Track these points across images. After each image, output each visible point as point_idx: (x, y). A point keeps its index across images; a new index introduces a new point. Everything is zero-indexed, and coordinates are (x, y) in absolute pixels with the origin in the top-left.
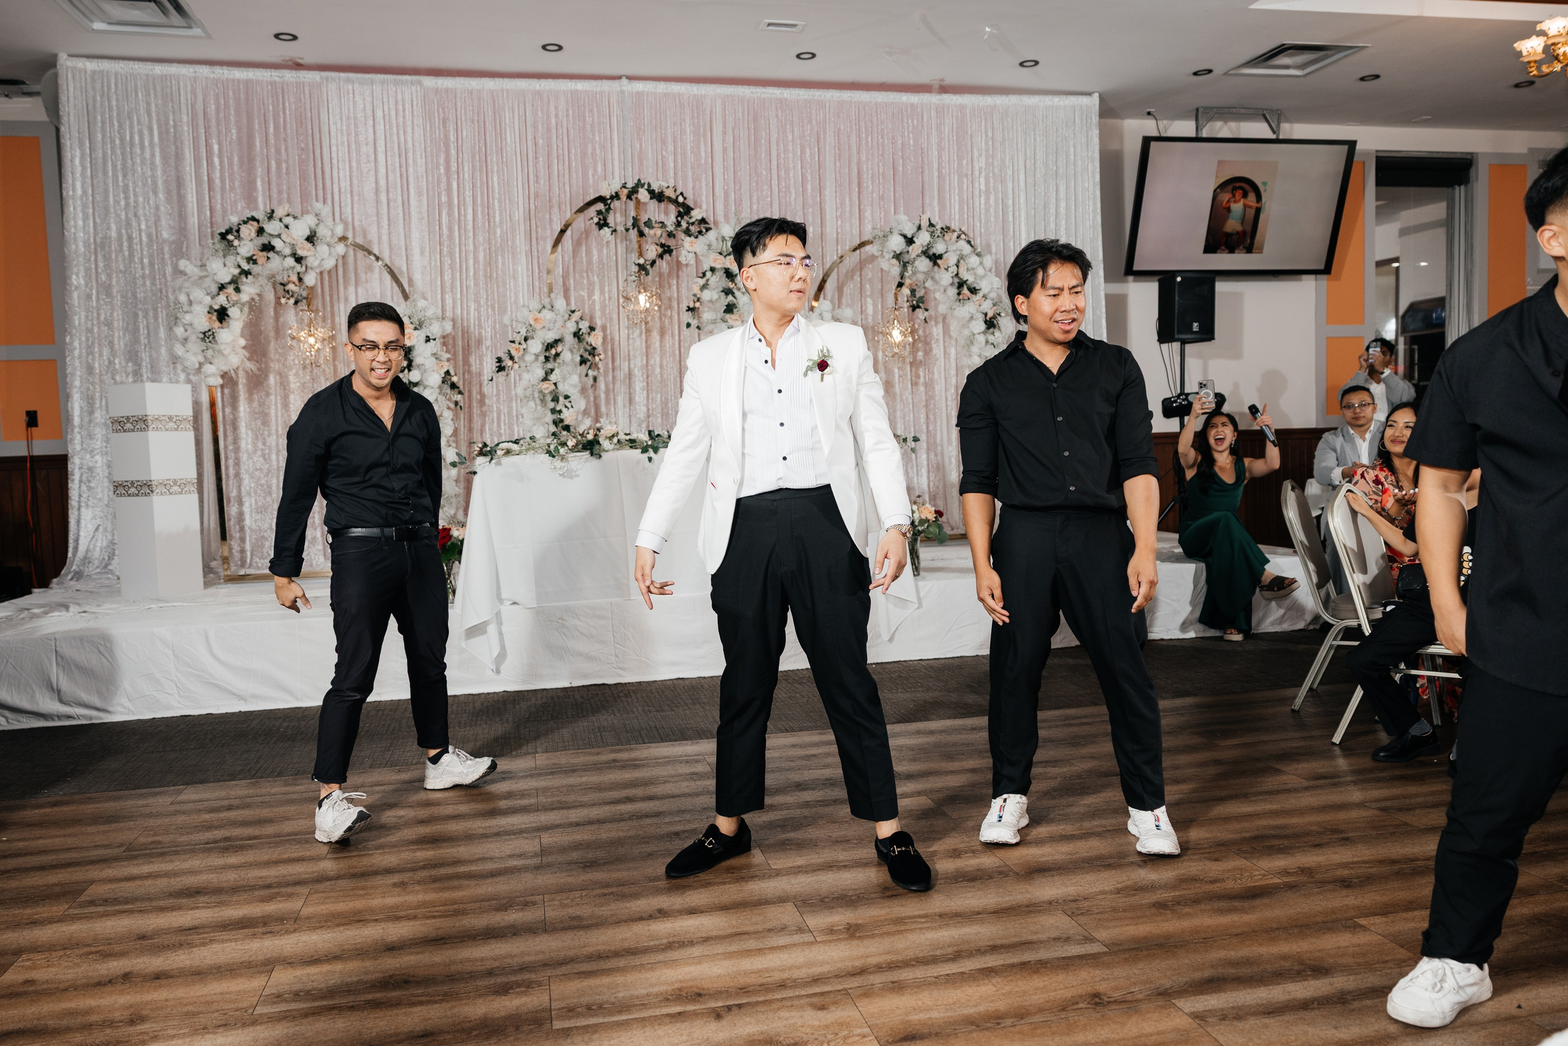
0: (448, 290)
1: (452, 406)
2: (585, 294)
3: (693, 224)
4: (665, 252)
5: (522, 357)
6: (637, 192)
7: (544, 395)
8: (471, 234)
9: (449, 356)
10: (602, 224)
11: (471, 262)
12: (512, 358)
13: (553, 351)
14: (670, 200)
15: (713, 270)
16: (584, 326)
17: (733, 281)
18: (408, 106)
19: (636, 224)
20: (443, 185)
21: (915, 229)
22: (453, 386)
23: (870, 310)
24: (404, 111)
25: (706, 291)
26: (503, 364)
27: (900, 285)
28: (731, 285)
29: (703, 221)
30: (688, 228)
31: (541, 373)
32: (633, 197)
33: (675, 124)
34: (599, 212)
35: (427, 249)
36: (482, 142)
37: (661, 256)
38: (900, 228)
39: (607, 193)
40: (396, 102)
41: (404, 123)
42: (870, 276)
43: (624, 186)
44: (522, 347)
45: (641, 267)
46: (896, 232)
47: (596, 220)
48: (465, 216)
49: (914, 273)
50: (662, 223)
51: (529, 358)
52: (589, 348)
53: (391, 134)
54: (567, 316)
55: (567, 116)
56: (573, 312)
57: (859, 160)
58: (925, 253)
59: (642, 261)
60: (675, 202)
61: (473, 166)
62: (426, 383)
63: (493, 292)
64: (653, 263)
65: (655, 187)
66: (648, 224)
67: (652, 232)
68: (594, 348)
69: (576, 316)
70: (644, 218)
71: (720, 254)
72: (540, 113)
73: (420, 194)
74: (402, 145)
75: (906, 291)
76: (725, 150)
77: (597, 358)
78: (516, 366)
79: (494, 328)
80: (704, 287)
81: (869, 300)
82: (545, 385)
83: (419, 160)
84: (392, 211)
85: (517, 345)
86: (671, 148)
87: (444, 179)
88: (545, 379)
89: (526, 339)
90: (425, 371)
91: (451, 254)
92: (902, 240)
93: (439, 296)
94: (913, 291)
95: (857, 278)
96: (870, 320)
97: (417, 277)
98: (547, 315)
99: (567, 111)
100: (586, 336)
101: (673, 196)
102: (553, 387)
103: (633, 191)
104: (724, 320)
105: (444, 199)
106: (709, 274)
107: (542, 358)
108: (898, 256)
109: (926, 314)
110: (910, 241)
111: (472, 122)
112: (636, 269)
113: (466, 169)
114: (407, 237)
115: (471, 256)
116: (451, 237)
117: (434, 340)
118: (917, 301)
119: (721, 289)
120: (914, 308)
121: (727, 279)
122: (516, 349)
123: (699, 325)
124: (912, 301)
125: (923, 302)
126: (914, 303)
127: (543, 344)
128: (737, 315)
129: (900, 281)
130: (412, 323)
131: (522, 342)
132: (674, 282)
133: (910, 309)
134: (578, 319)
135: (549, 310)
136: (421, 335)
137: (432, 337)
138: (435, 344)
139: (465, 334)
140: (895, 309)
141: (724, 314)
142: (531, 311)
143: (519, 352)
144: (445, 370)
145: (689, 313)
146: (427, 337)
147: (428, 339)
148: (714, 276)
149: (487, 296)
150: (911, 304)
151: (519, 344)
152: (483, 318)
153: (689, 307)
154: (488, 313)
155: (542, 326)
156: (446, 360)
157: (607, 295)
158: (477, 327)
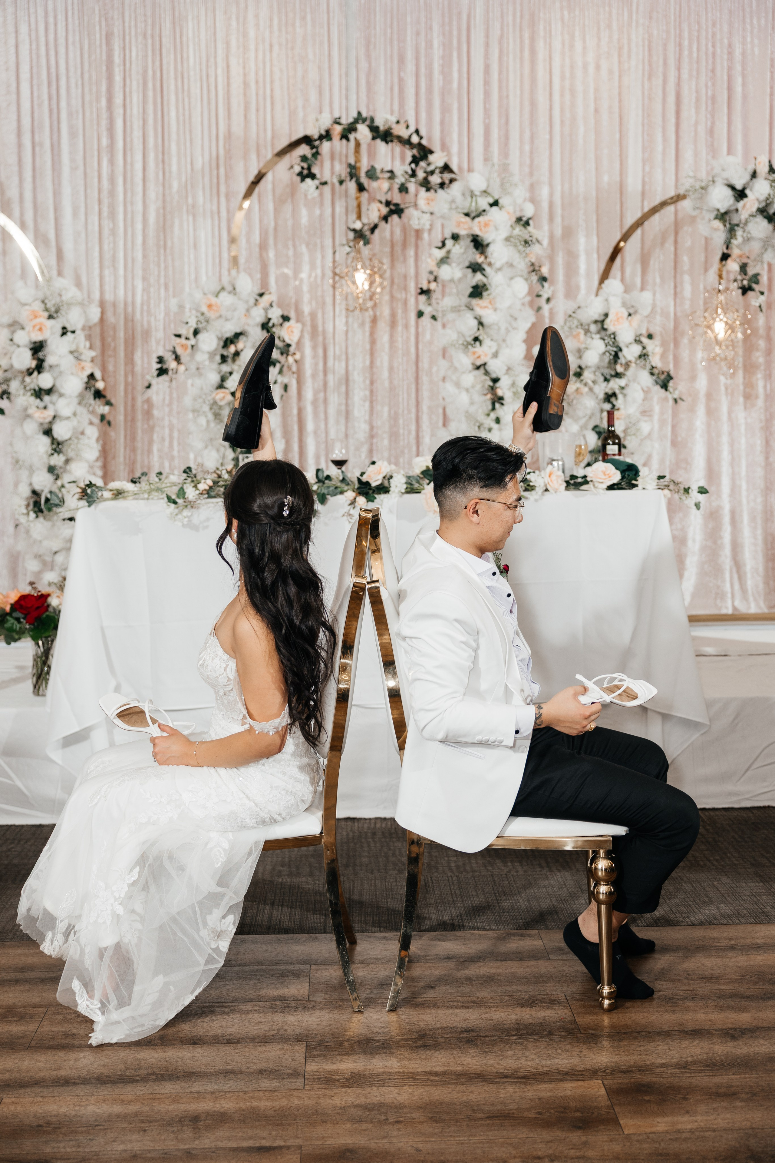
0: (107, 263)
1: (96, 420)
3: (432, 173)
4: (392, 212)
5: (192, 356)
6: (355, 130)
7: (220, 408)
8: (139, 189)
9: (93, 354)
10: (307, 174)
11: (139, 226)
12: (177, 358)
13: (232, 349)
14: (400, 140)
15: (455, 237)
16: (275, 315)
17: (482, 253)
18: (61, 17)
19: (353, 172)
20: (104, 123)
21: (748, 177)
22: (98, 394)
23: (687, 290)
24: (56, 25)
25: (445, 268)
26: (165, 367)
27: (725, 257)
28: (480, 259)
29: (446, 168)
30: (426, 179)
31: (215, 378)
32: (352, 136)
33: (418, 34)
34: (304, 158)
35: (82, 210)
36: (158, 63)
37: (385, 218)
38: (725, 175)
39: (314, 132)
40: (46, 13)
41: (56, 40)
42: (689, 243)
43: (337, 122)
44: (191, 343)
45: (359, 235)
46: (720, 182)
47: (297, 169)
48: (132, 164)
49: (748, 240)
50: (391, 172)
51: (201, 357)
52: (280, 344)
53: (38, 57)
54: (252, 301)
55: (271, 26)
56: (261, 295)
57: (679, 78)
58: (762, 211)
59: (358, 225)
60: (407, 142)
61: (145, 96)
62: (62, 391)
63: (166, 267)
64: (374, 228)
65: (380, 122)
66: (372, 174)
67: (375, 184)
68: (289, 346)
69: (265, 301)
70: (364, 166)
71: (467, 215)
72: (234, 23)
73: (73, 135)
74: (53, 70)
75: (733, 266)
76: (487, 69)
77: (290, 359)
78: (182, 368)
80: (444, 261)
81: (687, 278)
82: (221, 393)
83: (73, 90)
84: (38, 158)
85: (182, 340)
86: (410, 67)
87: (104, 115)
88: (221, 386)
89: (196, 333)
90: (61, 373)
91: (112, 215)
92: (729, 192)
93: (97, 272)
94: (743, 268)
95: (670, 246)
96: (687, 305)
97: (68, 246)
98: (226, 299)
99: (271, 20)
100: (277, 330)
101: (404, 134)
102: (230, 398)
103: (351, 128)
104: (469, 307)
105: (105, 141)
106: (449, 243)
107: (218, 358)
108: (723, 216)
109: (762, 298)
110: (741, 194)
111: (145, 36)
112: (351, 235)
113: (135, 100)
114: (57, 193)
115: (139, 218)
116: (112, 193)
117: (73, 332)
118: (750, 281)
119: (467, 264)
120: (745, 290)
121: (474, 250)
122: (182, 346)
123: (434, 313)
124: (742, 281)
125: (757, 282)
126: (745, 282)
127: (219, 339)
128: (488, 301)
129: (726, 251)
130: (47, 310)
131: (191, 335)
132: (411, 252)
133: (740, 291)
134: (268, 305)
135: (230, 293)
136: (56, 325)
137: (70, 328)
138: (75, 338)
139: (130, 324)
140: (719, 291)
141: (470, 299)
142: (205, 294)
143: (186, 349)
144: (89, 372)
145: (423, 298)
146: (64, 328)
147: (64, 331)
148: (457, 247)
149: (159, 272)
150: (740, 285)
151: (187, 339)
152: (152, 302)
153: (421, 289)
154: (159, 294)
155: (218, 315)
156: (89, 359)
157: (319, 271)
158: (145, 314)
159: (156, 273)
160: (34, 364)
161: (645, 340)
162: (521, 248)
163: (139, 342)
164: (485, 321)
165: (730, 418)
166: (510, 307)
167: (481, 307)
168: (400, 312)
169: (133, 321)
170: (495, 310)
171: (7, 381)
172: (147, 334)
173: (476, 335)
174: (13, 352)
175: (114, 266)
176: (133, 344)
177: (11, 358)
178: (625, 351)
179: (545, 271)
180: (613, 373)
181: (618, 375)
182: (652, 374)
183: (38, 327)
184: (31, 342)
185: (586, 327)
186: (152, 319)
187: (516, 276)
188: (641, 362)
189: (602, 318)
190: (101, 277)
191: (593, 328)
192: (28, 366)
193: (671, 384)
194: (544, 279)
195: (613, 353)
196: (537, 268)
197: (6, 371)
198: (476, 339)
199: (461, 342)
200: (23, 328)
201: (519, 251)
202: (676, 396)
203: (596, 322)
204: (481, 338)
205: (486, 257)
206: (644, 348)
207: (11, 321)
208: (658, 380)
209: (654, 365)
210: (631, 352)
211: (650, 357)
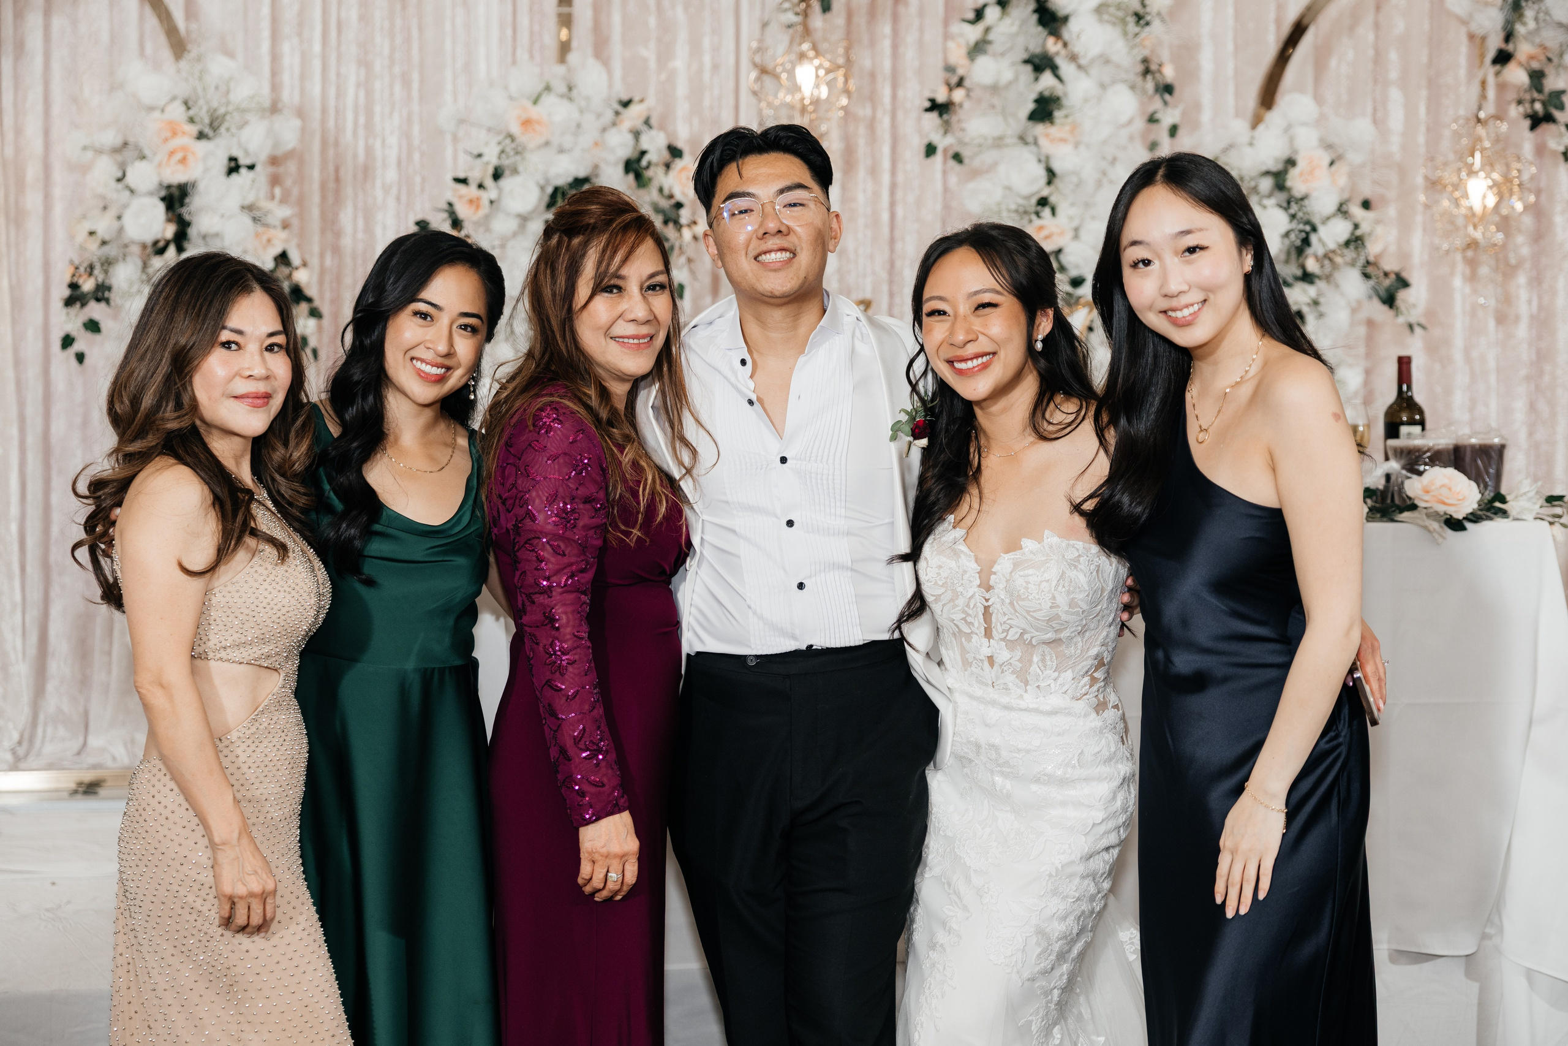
2: (649, 53)
5: (487, 221)
9: (285, 212)
12: (457, 225)
15: (1003, 2)
16: (655, 145)
17: (1055, 33)
22: (297, 295)
25: (982, 61)
27: (1503, 58)
28: (1052, 46)
44: (485, 196)
49: (1542, 25)
51: (503, 225)
52: (665, 204)
54: (609, 115)
56: (626, 104)
63: (408, 41)
68: (679, 205)
69: (634, 114)
75: (1516, 75)
77: (687, 234)
79: (407, 135)
80: (978, 48)
85: (472, 191)
89: (497, 175)
93: (265, 47)
94: (1537, 77)
95: (1365, 32)
96: (1395, 145)
98: (556, 109)
100: (657, 175)
104: (1022, 139)
106: (991, 13)
117: (251, 167)
118: (1544, 104)
119: (1025, 56)
120: (1537, 121)
121: (1040, 28)
122: (471, 201)
123: (957, 149)
124: (1533, 101)
125: (1561, 107)
126: (1538, 106)
127: (542, 188)
128: (1067, 128)
129: (1503, 46)
130: (191, 120)
131: (489, 182)
132: (887, 29)
133: (1527, 123)
134: (638, 124)
135: (562, 96)
136: (217, 152)
137: (243, 161)
138: (253, 181)
139: (331, 152)
140: (1479, 120)
141: (1030, 124)
142: (511, 98)
143: (478, 207)
144: (278, 250)
145: (934, 116)
146: (232, 159)
147: (234, 167)
148: (1007, 21)
149: (393, 50)
150: (1529, 111)
151: (481, 186)
152: (377, 109)
153: (932, 101)
154: (392, 94)
155: (540, 140)
156: (278, 223)
157: (707, 59)
158: (361, 132)
159: (386, 51)
160: (170, 231)
161: (1357, 211)
162: (1132, 27)
163: (348, 191)
164: (1056, 166)
165: (1468, 359)
166: (1105, 142)
167: (1052, 141)
168: (861, 143)
169: (337, 144)
170: (1077, 145)
171: (108, 263)
172: (367, 172)
173: (1045, 192)
174: (126, 206)
175: (300, 35)
176: (337, 192)
177: (119, 218)
178: (1322, 231)
179: (1169, 73)
180: (1299, 273)
181: (1307, 277)
182: (1367, 276)
183: (179, 156)
184: (161, 184)
185: (1253, 184)
186: (378, 144)
187: (1114, 82)
188: (1350, 254)
189: (1279, 167)
190: (275, 57)
191: (1266, 184)
192: (159, 236)
193: (1402, 295)
194: (1168, 89)
195: (1303, 235)
196: (1153, 67)
197: (104, 243)
198: (1043, 202)
199: (1013, 207)
200: (143, 157)
201: (1125, 33)
202: (1413, 320)
203: (1267, 173)
204: (1053, 199)
205: (1065, 45)
206: (1356, 226)
207: (119, 141)
208: (1377, 288)
209: (1371, 259)
210: (1333, 234)
211: (1368, 244)
